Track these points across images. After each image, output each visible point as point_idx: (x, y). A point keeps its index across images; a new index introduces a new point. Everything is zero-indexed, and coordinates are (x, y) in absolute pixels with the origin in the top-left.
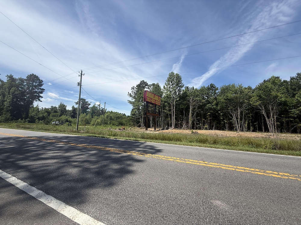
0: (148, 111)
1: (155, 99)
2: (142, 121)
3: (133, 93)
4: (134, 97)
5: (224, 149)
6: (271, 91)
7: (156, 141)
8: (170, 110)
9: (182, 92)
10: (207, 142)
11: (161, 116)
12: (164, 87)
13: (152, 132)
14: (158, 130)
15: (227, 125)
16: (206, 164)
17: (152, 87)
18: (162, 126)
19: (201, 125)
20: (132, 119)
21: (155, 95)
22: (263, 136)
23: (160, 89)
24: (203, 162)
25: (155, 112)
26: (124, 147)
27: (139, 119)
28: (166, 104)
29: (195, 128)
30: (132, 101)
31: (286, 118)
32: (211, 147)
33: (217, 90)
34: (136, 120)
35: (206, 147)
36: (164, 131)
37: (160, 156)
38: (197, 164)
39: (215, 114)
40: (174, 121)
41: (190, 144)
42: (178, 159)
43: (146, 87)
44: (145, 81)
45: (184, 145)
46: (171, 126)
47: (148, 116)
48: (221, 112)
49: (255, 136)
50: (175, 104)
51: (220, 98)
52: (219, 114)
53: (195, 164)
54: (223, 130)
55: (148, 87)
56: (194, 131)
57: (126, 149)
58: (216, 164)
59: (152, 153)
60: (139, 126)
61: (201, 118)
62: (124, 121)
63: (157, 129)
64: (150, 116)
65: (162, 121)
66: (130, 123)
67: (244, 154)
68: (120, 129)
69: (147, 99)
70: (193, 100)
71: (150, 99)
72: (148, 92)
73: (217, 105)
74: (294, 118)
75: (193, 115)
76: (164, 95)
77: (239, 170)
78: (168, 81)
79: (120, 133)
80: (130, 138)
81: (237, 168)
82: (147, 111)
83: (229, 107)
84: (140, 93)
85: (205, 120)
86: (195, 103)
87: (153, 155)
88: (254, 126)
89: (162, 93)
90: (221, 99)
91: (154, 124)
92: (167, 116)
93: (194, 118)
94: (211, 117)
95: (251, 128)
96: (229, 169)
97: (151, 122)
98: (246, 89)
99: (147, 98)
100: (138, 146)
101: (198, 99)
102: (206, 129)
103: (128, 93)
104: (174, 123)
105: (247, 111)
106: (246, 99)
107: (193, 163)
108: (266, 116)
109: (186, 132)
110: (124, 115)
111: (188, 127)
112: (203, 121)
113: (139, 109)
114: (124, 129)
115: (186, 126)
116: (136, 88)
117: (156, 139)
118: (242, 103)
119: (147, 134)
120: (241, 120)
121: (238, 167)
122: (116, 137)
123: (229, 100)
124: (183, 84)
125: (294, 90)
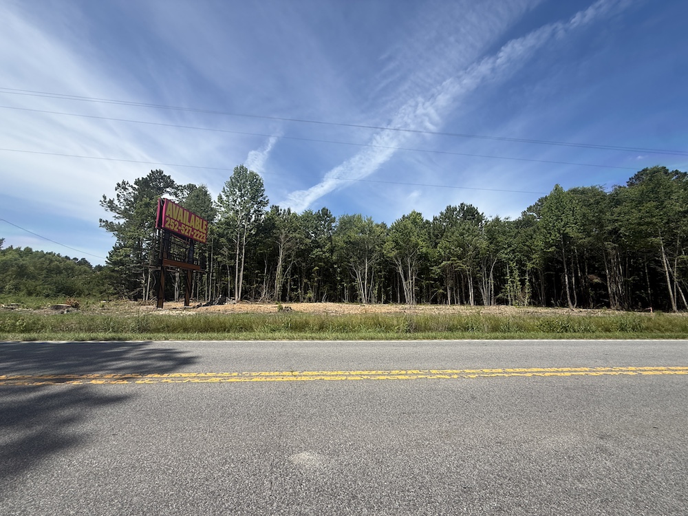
0: (169, 255)
1: (192, 224)
2: (146, 281)
3: (122, 200)
4: (125, 214)
5: (335, 339)
6: (411, 234)
7: (185, 335)
8: (232, 257)
9: (263, 216)
10: (307, 329)
11: (207, 270)
12: (220, 198)
13: (174, 313)
14: (194, 307)
15: (346, 293)
16: (295, 376)
17: (186, 193)
18: (208, 296)
19: (300, 291)
20: (111, 277)
21: (193, 216)
22: (398, 310)
23: (207, 203)
24: (291, 373)
25: (191, 260)
26: (59, 366)
27: (137, 275)
28: (223, 240)
29: (288, 299)
30: (116, 222)
31: (426, 279)
32: (313, 339)
33: (334, 222)
34: (126, 279)
35: (302, 338)
36: (211, 308)
37: (187, 375)
38: (278, 380)
39: (327, 270)
40: (240, 284)
41: (270, 335)
42: (236, 374)
43: (168, 190)
44: (164, 173)
45: (255, 339)
46: (232, 295)
47: (168, 268)
48: (338, 267)
49: (387, 311)
50: (244, 244)
51: (337, 238)
52: (335, 270)
53: (273, 379)
54: (340, 301)
55: (173, 190)
56: (284, 305)
57: (65, 371)
58: (316, 373)
59: (162, 371)
60: (137, 297)
61: (301, 277)
62: (78, 282)
63: (192, 304)
64: (172, 269)
65: (208, 283)
66: (103, 288)
67: (366, 345)
68: (57, 308)
69: (166, 222)
70: (287, 236)
71: (176, 223)
72: (170, 204)
73: (332, 251)
74: (435, 280)
75: (284, 271)
76: (218, 217)
77: (353, 378)
78: (232, 184)
79: (53, 321)
80: (93, 335)
81: (350, 375)
82: (165, 255)
83: (351, 257)
84: (147, 205)
85: (309, 283)
86: (290, 243)
87: (166, 375)
88: (386, 293)
89: (214, 212)
90: (339, 240)
91: (184, 290)
92: (223, 271)
93: (286, 276)
94: (319, 276)
95: (383, 297)
96: (337, 378)
97: (176, 286)
98: (378, 226)
99: (167, 219)
100: (118, 357)
101: (298, 236)
102: (310, 300)
103: (102, 199)
104: (240, 289)
105: (378, 267)
106: (378, 245)
107: (268, 379)
108: (402, 277)
109: (266, 309)
110: (84, 262)
111: (272, 296)
112: (306, 283)
113: (139, 248)
114: (76, 306)
115: (268, 296)
116: (134, 189)
117: (186, 330)
118: (371, 252)
119: (160, 320)
120: (369, 282)
121: (352, 373)
122: (34, 335)
123: (353, 244)
124: (266, 199)
125: (437, 236)
